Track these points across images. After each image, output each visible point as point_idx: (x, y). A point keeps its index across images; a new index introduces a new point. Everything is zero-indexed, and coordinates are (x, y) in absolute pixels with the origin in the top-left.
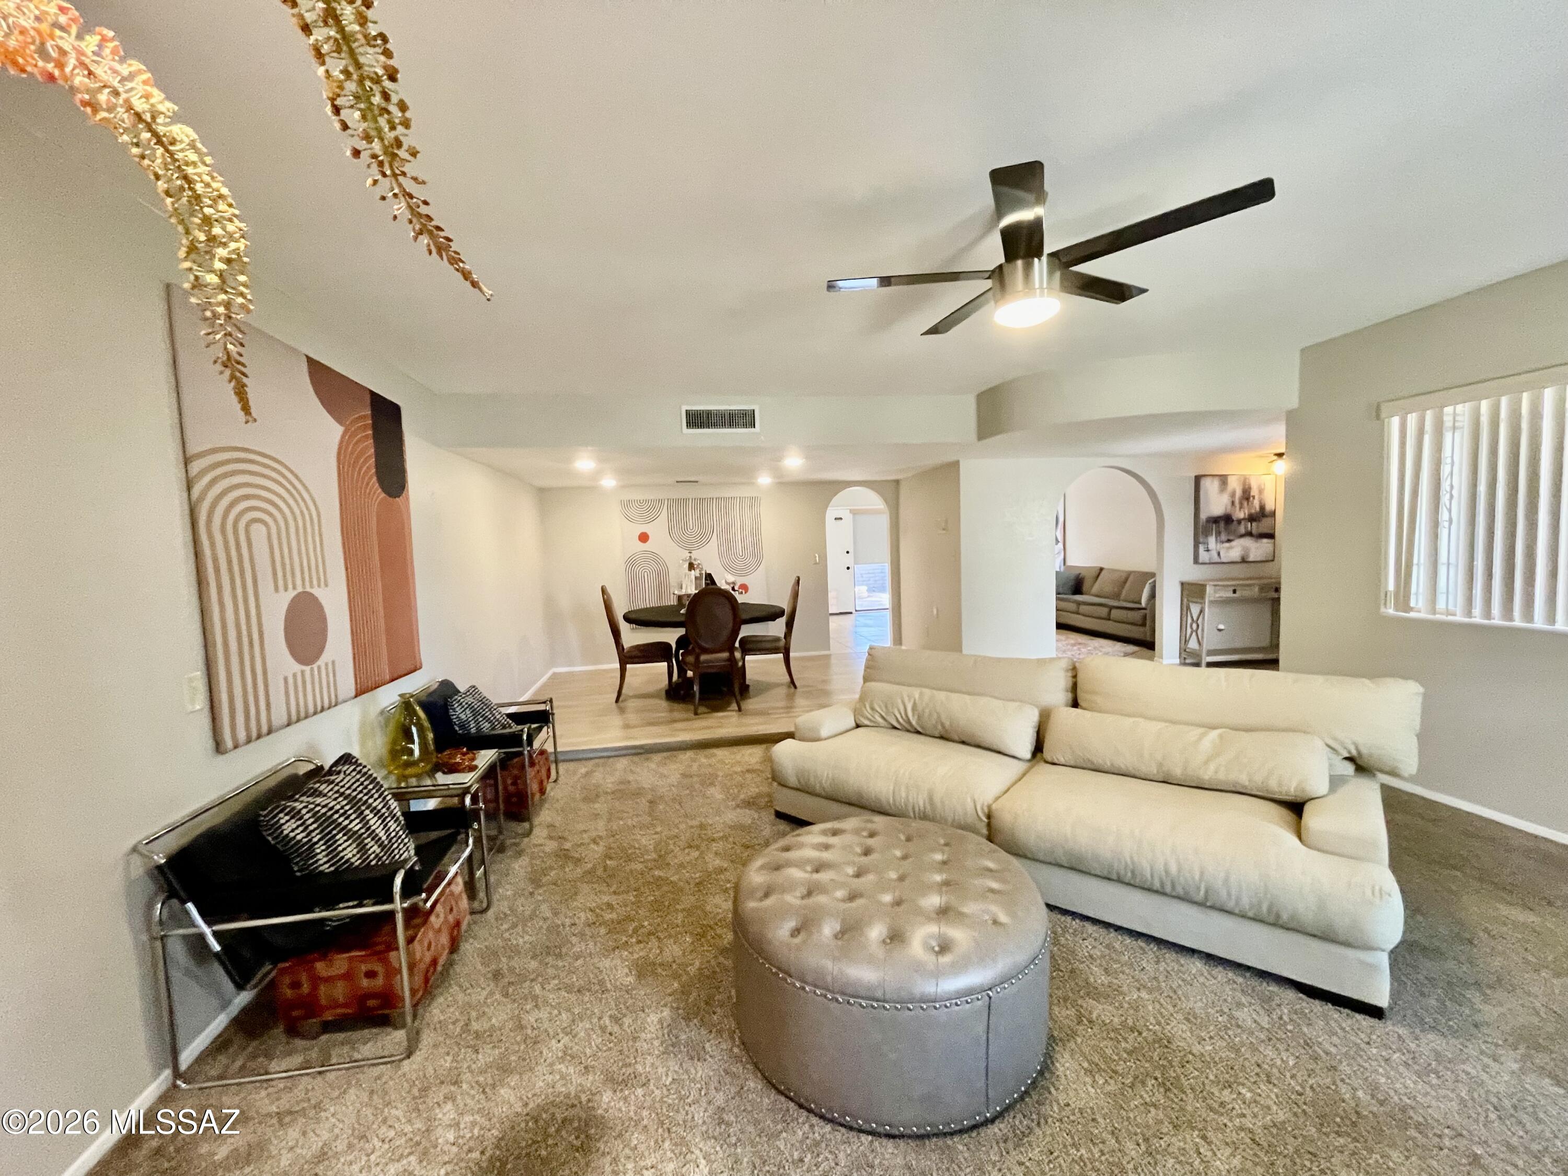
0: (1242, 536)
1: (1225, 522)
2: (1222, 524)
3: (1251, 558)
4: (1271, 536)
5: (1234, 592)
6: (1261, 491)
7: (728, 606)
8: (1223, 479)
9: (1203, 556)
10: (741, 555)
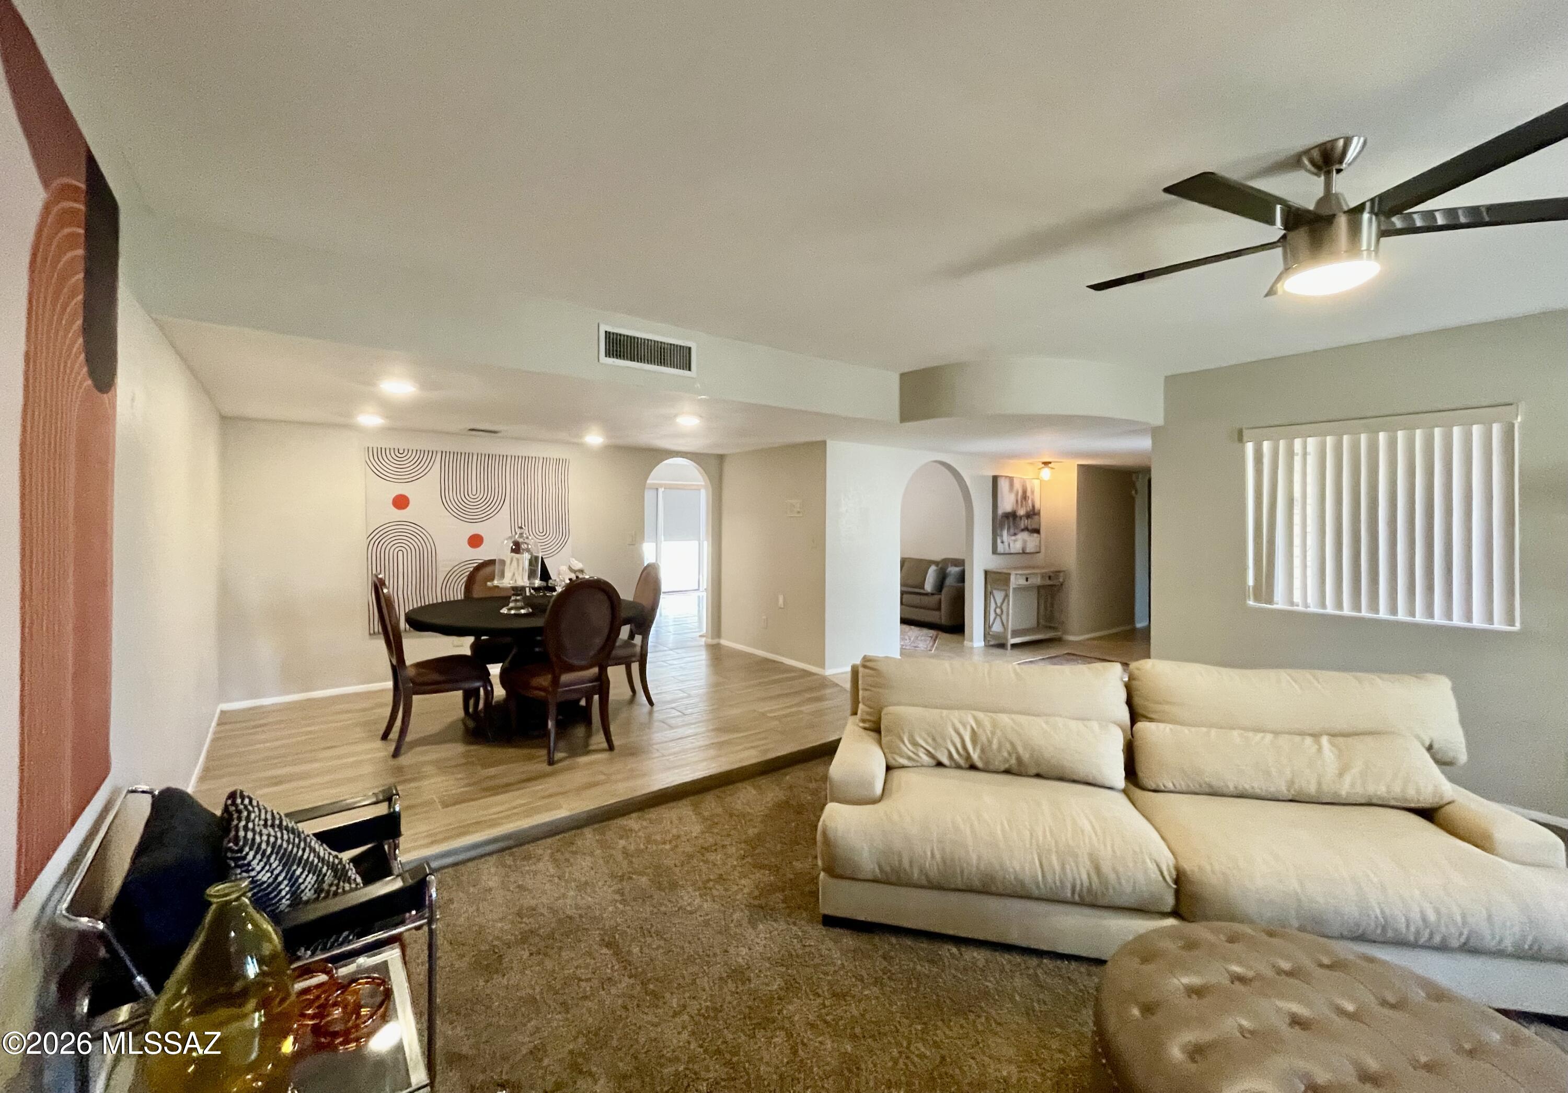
0: (1023, 530)
1: (1012, 517)
2: (1011, 519)
3: (1028, 551)
4: (1037, 531)
5: (1027, 579)
6: (1033, 492)
7: (607, 604)
8: (1011, 479)
9: (1001, 548)
10: (541, 531)
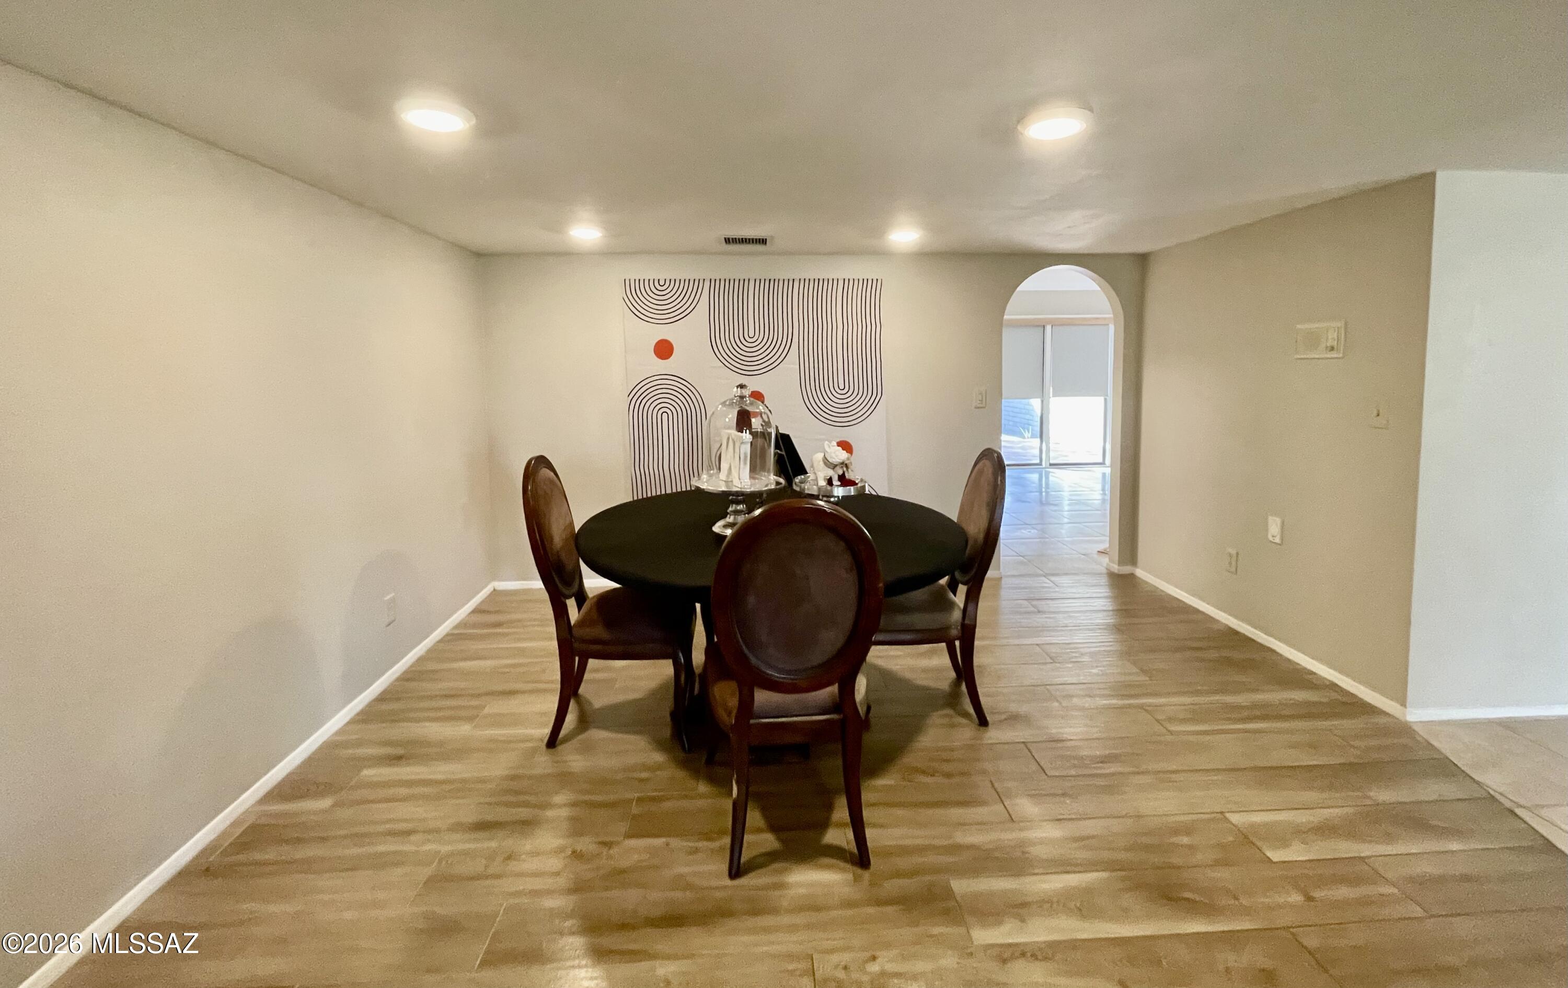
7: (844, 562)
10: (842, 387)
